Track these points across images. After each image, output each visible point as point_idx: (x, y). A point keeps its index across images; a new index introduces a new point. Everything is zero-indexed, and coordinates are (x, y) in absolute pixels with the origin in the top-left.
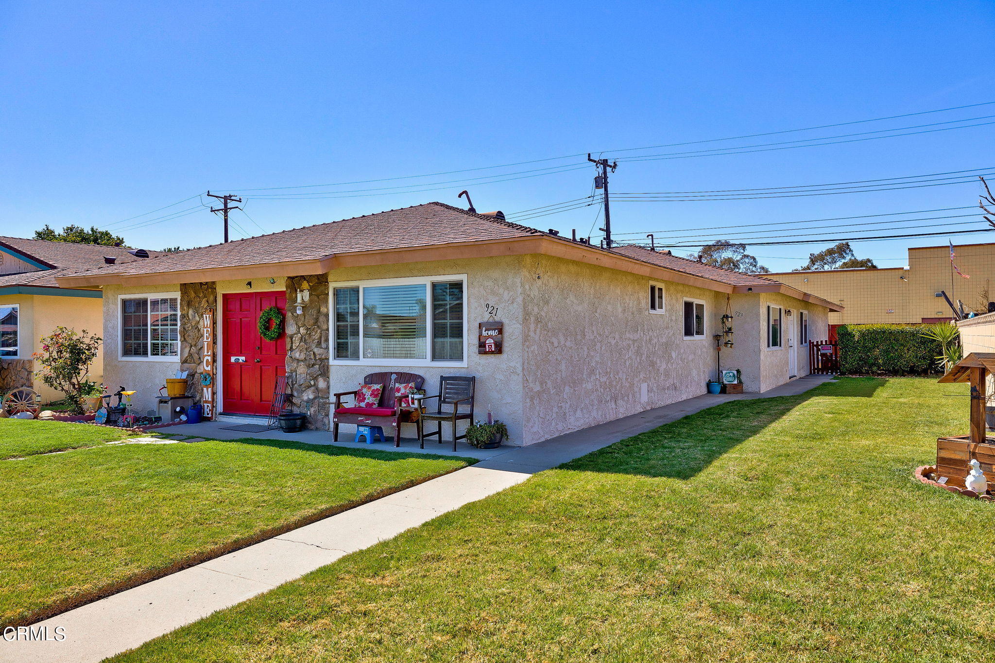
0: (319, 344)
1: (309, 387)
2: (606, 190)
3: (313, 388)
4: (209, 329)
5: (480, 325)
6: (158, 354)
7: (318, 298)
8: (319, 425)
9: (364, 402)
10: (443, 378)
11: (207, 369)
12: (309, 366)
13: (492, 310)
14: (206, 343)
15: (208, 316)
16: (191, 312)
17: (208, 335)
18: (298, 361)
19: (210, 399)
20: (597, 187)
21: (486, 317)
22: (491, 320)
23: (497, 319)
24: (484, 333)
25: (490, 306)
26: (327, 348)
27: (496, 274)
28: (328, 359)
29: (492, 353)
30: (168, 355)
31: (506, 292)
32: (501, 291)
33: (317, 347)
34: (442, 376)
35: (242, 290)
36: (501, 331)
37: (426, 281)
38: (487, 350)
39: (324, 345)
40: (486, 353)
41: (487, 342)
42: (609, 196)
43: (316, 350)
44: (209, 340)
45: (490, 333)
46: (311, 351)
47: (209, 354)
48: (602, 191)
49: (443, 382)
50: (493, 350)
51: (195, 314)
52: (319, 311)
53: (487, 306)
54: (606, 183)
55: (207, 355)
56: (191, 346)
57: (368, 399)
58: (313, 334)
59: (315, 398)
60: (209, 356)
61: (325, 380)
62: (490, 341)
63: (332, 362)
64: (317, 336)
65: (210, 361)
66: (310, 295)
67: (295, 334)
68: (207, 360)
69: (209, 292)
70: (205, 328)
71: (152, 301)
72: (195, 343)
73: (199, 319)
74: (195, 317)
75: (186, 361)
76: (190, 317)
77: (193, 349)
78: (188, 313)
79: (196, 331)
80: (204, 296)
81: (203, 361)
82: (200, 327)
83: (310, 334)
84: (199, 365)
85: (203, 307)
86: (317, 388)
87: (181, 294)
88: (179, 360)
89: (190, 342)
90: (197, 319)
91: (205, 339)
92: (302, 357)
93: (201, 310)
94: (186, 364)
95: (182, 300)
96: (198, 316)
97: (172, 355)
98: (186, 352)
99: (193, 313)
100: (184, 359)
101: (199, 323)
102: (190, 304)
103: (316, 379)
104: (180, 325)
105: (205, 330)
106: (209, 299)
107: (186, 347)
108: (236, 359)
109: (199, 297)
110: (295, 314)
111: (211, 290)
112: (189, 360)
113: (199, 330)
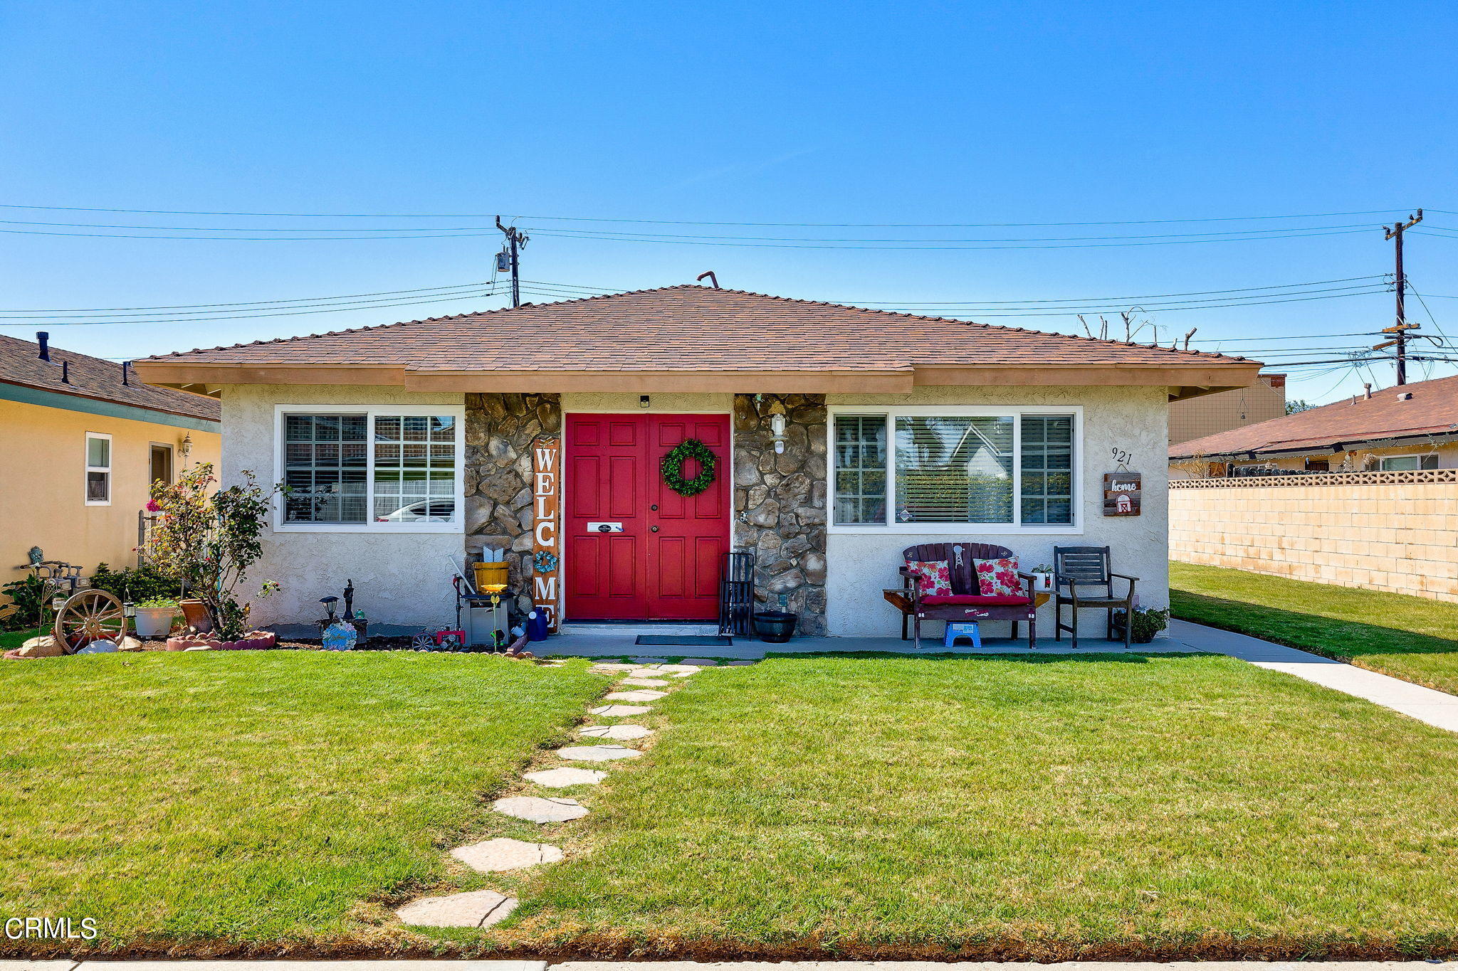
0: (808, 501)
1: (788, 568)
2: (515, 273)
3: (794, 571)
4: (551, 475)
5: (1106, 477)
6: (396, 520)
7: (806, 429)
8: (808, 628)
9: (933, 587)
10: (1058, 550)
11: (544, 544)
12: (787, 537)
13: (1122, 456)
14: (540, 499)
15: (547, 451)
16: (494, 444)
17: (547, 484)
18: (760, 527)
19: (552, 597)
20: (501, 268)
21: (1113, 466)
22: (1121, 470)
23: (1130, 469)
24: (1115, 488)
25: (1119, 452)
26: (824, 507)
27: (1128, 407)
28: (823, 524)
29: (1127, 514)
30: (424, 522)
31: (1144, 433)
32: (1137, 432)
33: (802, 505)
34: (1056, 547)
35: (626, 409)
36: (1139, 486)
37: (1013, 413)
38: (1120, 511)
39: (817, 503)
40: (1116, 514)
41: (1119, 499)
42: (520, 284)
43: (800, 511)
44: (552, 493)
45: (1124, 487)
46: (788, 512)
47: (551, 517)
48: (509, 275)
49: (1059, 555)
50: (1129, 510)
51: (506, 446)
52: (808, 449)
53: (1115, 451)
54: (515, 264)
55: (544, 520)
56: (495, 505)
57: (938, 582)
58: (797, 485)
59: (798, 587)
60: (550, 521)
61: (819, 559)
62: (1123, 499)
63: (831, 528)
64: (804, 489)
65: (557, 529)
66: (788, 424)
67: (753, 485)
68: (546, 529)
69: (544, 410)
70: (542, 472)
71: (379, 421)
72: (507, 498)
73: (519, 456)
74: (505, 452)
75: (480, 531)
76: (494, 453)
77: (501, 509)
78: (487, 444)
79: (511, 476)
80: (530, 415)
81: (533, 530)
82: (520, 470)
83: (788, 485)
84: (517, 537)
85: (529, 435)
86: (803, 571)
87: (466, 410)
88: (462, 529)
89: (496, 496)
90: (513, 455)
91: (540, 492)
92: (772, 521)
93: (524, 440)
94: (481, 537)
95: (469, 422)
96: (515, 450)
97: (436, 521)
98: (483, 515)
99: (501, 446)
100: (476, 527)
101: (517, 464)
102: (492, 429)
103: (801, 556)
104: (466, 465)
105: (540, 476)
106: (545, 421)
107: (481, 506)
108: (601, 527)
109: (518, 417)
110: (754, 453)
111: (552, 407)
112: (488, 528)
113: (517, 475)
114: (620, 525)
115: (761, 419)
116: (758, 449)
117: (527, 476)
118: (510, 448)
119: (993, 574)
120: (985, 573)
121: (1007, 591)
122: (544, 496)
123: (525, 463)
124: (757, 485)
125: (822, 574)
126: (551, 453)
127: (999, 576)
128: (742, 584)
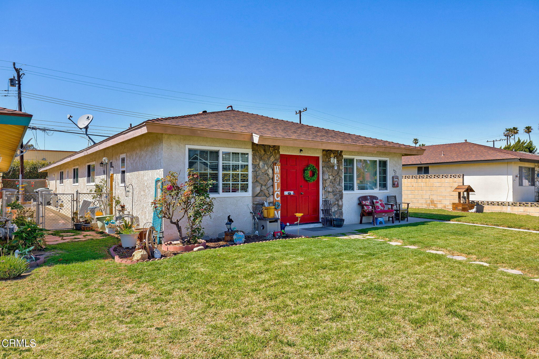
1: (335, 204)
4: (279, 175)
5: (392, 177)
6: (230, 192)
11: (277, 199)
12: (335, 195)
13: (395, 172)
14: (276, 184)
15: (277, 167)
16: (261, 164)
17: (277, 178)
18: (329, 192)
19: (279, 217)
22: (395, 175)
24: (394, 180)
27: (396, 159)
28: (342, 191)
30: (239, 192)
32: (397, 165)
33: (338, 185)
34: (388, 196)
36: (398, 179)
37: (377, 159)
38: (396, 186)
39: (341, 185)
41: (395, 183)
43: (337, 187)
44: (279, 182)
45: (396, 180)
46: (335, 187)
47: (279, 190)
49: (388, 198)
51: (265, 165)
52: (340, 168)
55: (277, 191)
56: (262, 186)
58: (337, 179)
59: (337, 210)
60: (278, 191)
61: (341, 201)
63: (344, 192)
65: (279, 194)
68: (278, 194)
69: (275, 152)
70: (276, 174)
71: (223, 153)
72: (265, 183)
73: (268, 168)
74: (264, 167)
75: (257, 196)
76: (261, 167)
77: (264, 187)
78: (259, 164)
79: (266, 175)
80: (271, 154)
81: (273, 195)
82: (269, 173)
83: (335, 179)
84: (268, 197)
85: (271, 161)
86: (338, 205)
87: (252, 151)
88: (251, 195)
89: (262, 183)
90: (266, 168)
91: (276, 181)
92: (331, 191)
93: (270, 163)
94: (257, 197)
95: (254, 155)
96: (267, 166)
97: (243, 192)
98: (258, 189)
99: (263, 165)
100: (256, 194)
101: (268, 171)
102: (261, 159)
103: (338, 201)
104: (252, 171)
105: (276, 175)
106: (276, 156)
107: (258, 186)
108: (288, 193)
109: (268, 155)
110: (327, 169)
111: (278, 151)
112: (260, 194)
113: (268, 175)
114: (293, 192)
115: (329, 158)
116: (328, 168)
117: (271, 176)
118: (266, 165)
119: (379, 204)
120: (377, 204)
121: (382, 208)
122: (276, 182)
123: (270, 171)
124: (328, 179)
125: (342, 206)
126: (278, 167)
127: (381, 204)
128: (326, 210)
